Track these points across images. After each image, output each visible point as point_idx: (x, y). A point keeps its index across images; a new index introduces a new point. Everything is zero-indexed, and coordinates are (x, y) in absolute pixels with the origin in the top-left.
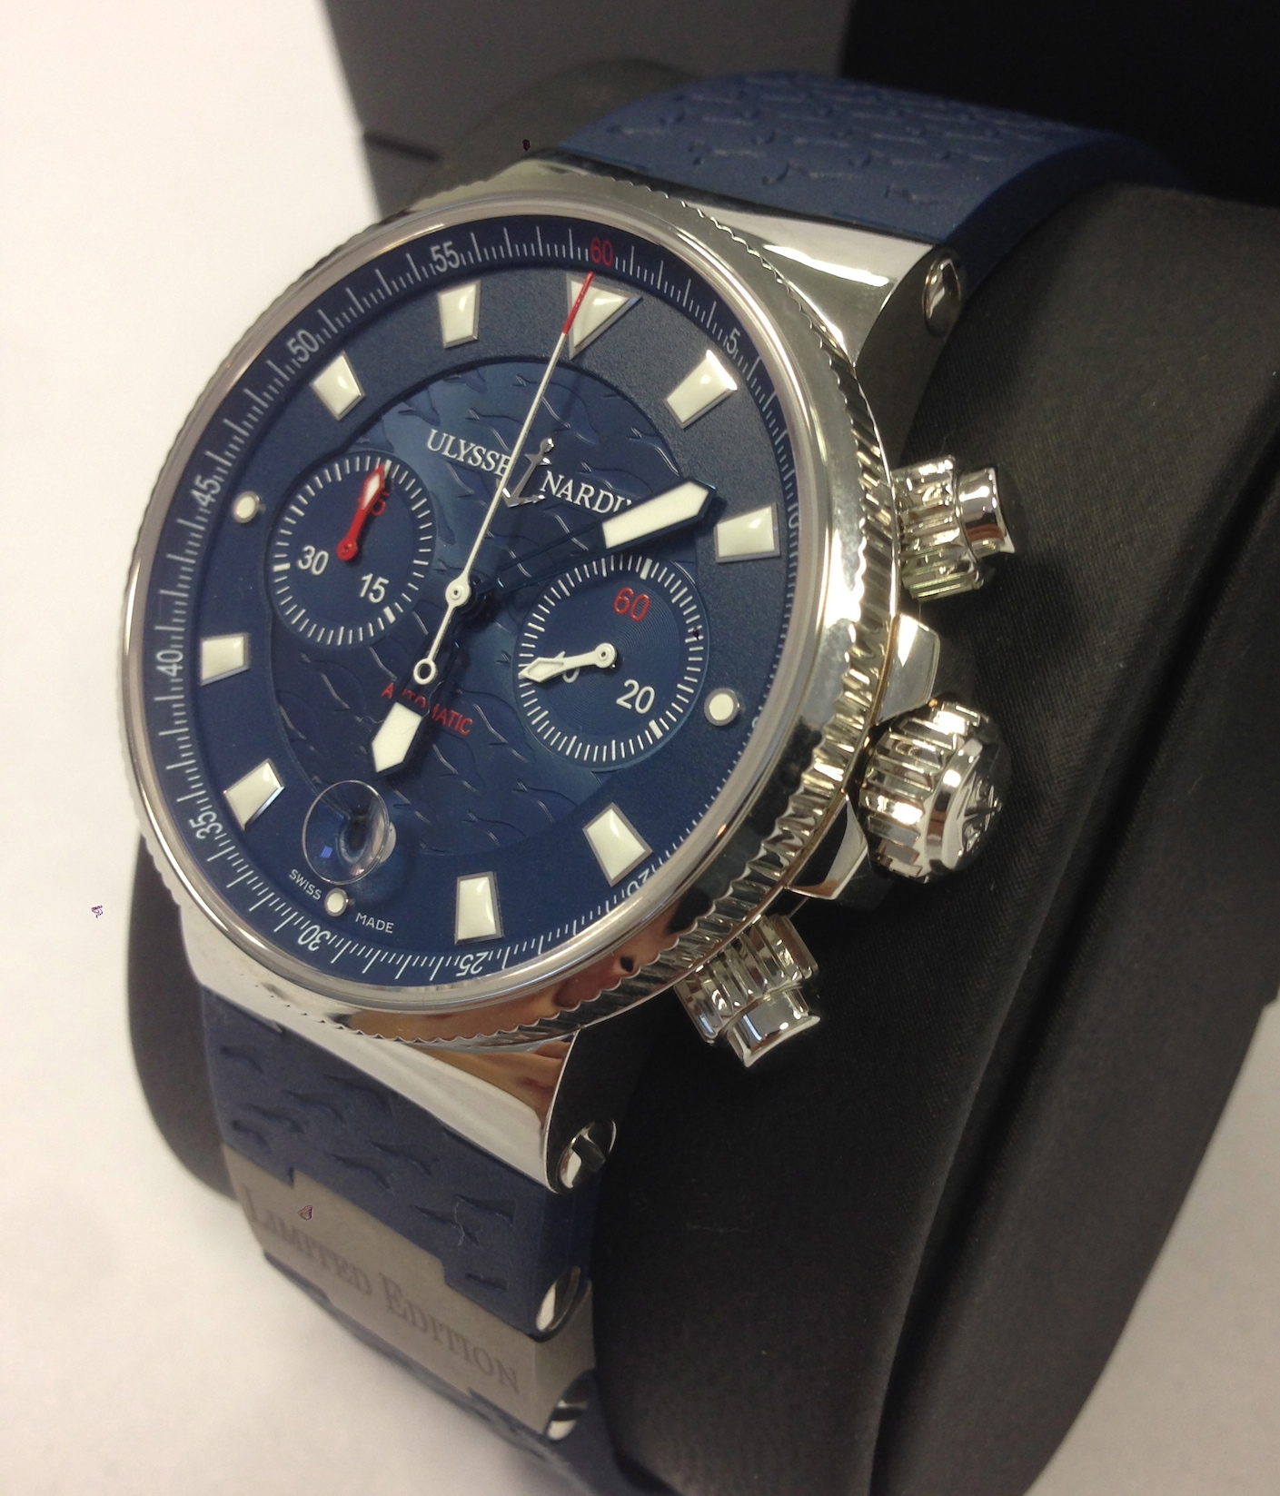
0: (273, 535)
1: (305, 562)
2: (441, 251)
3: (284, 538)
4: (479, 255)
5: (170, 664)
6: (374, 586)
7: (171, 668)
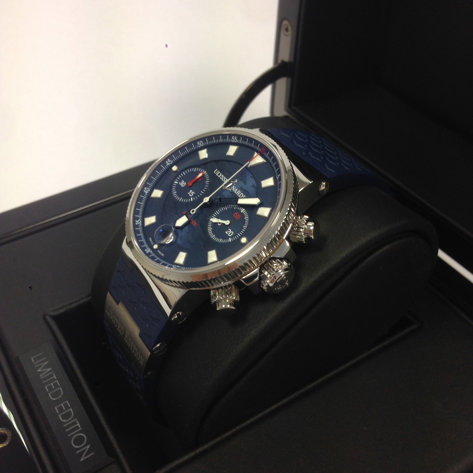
0: (177, 176)
1: (181, 183)
2: (234, 138)
3: (179, 177)
4: (241, 141)
5: (146, 191)
6: (191, 193)
7: (146, 192)
